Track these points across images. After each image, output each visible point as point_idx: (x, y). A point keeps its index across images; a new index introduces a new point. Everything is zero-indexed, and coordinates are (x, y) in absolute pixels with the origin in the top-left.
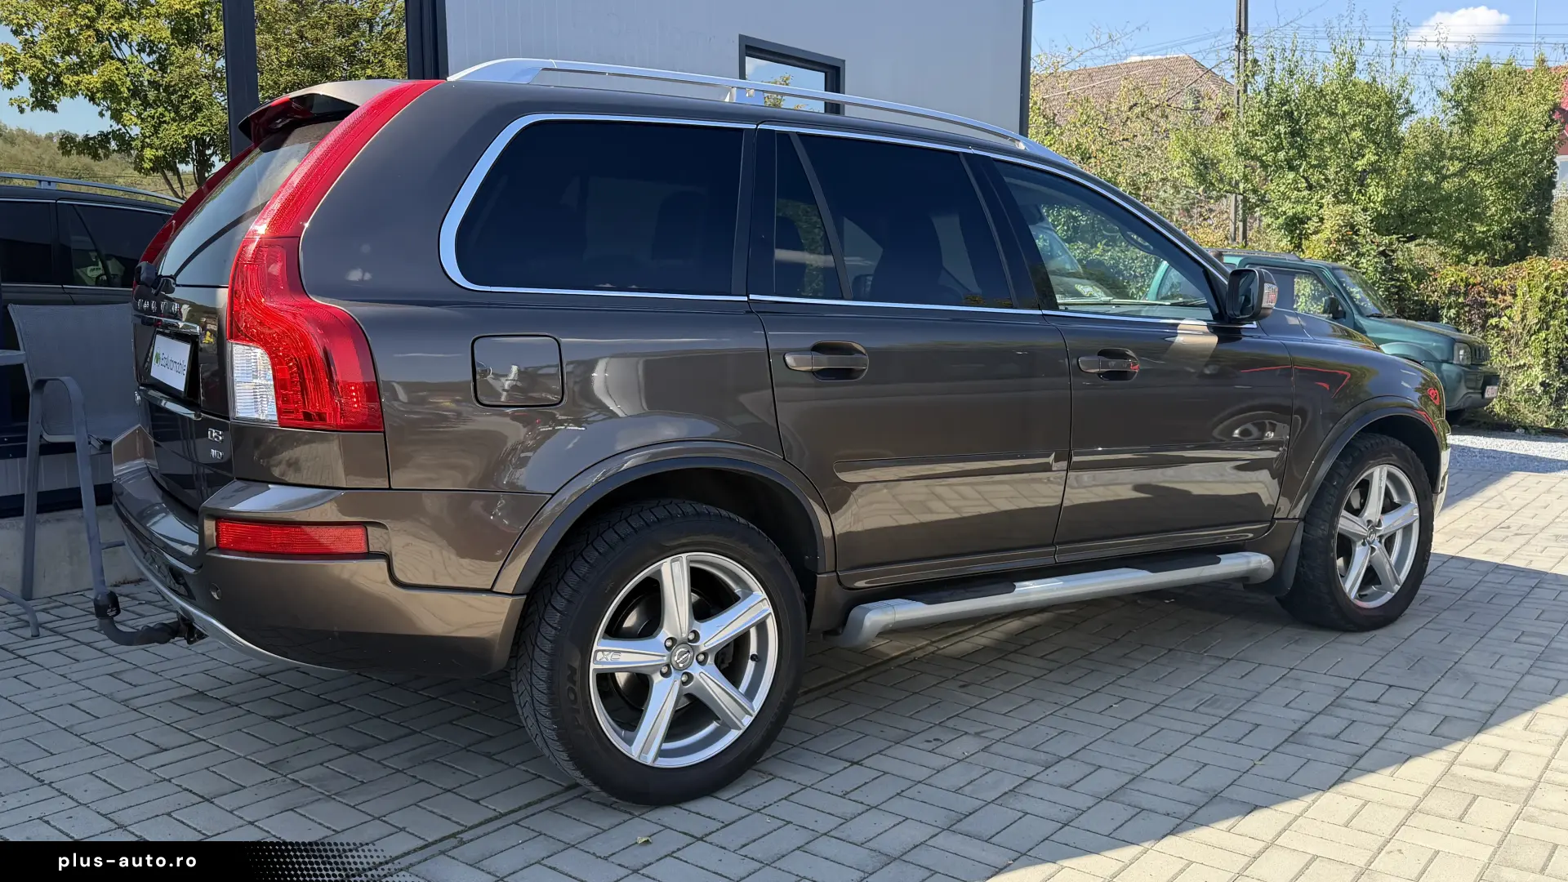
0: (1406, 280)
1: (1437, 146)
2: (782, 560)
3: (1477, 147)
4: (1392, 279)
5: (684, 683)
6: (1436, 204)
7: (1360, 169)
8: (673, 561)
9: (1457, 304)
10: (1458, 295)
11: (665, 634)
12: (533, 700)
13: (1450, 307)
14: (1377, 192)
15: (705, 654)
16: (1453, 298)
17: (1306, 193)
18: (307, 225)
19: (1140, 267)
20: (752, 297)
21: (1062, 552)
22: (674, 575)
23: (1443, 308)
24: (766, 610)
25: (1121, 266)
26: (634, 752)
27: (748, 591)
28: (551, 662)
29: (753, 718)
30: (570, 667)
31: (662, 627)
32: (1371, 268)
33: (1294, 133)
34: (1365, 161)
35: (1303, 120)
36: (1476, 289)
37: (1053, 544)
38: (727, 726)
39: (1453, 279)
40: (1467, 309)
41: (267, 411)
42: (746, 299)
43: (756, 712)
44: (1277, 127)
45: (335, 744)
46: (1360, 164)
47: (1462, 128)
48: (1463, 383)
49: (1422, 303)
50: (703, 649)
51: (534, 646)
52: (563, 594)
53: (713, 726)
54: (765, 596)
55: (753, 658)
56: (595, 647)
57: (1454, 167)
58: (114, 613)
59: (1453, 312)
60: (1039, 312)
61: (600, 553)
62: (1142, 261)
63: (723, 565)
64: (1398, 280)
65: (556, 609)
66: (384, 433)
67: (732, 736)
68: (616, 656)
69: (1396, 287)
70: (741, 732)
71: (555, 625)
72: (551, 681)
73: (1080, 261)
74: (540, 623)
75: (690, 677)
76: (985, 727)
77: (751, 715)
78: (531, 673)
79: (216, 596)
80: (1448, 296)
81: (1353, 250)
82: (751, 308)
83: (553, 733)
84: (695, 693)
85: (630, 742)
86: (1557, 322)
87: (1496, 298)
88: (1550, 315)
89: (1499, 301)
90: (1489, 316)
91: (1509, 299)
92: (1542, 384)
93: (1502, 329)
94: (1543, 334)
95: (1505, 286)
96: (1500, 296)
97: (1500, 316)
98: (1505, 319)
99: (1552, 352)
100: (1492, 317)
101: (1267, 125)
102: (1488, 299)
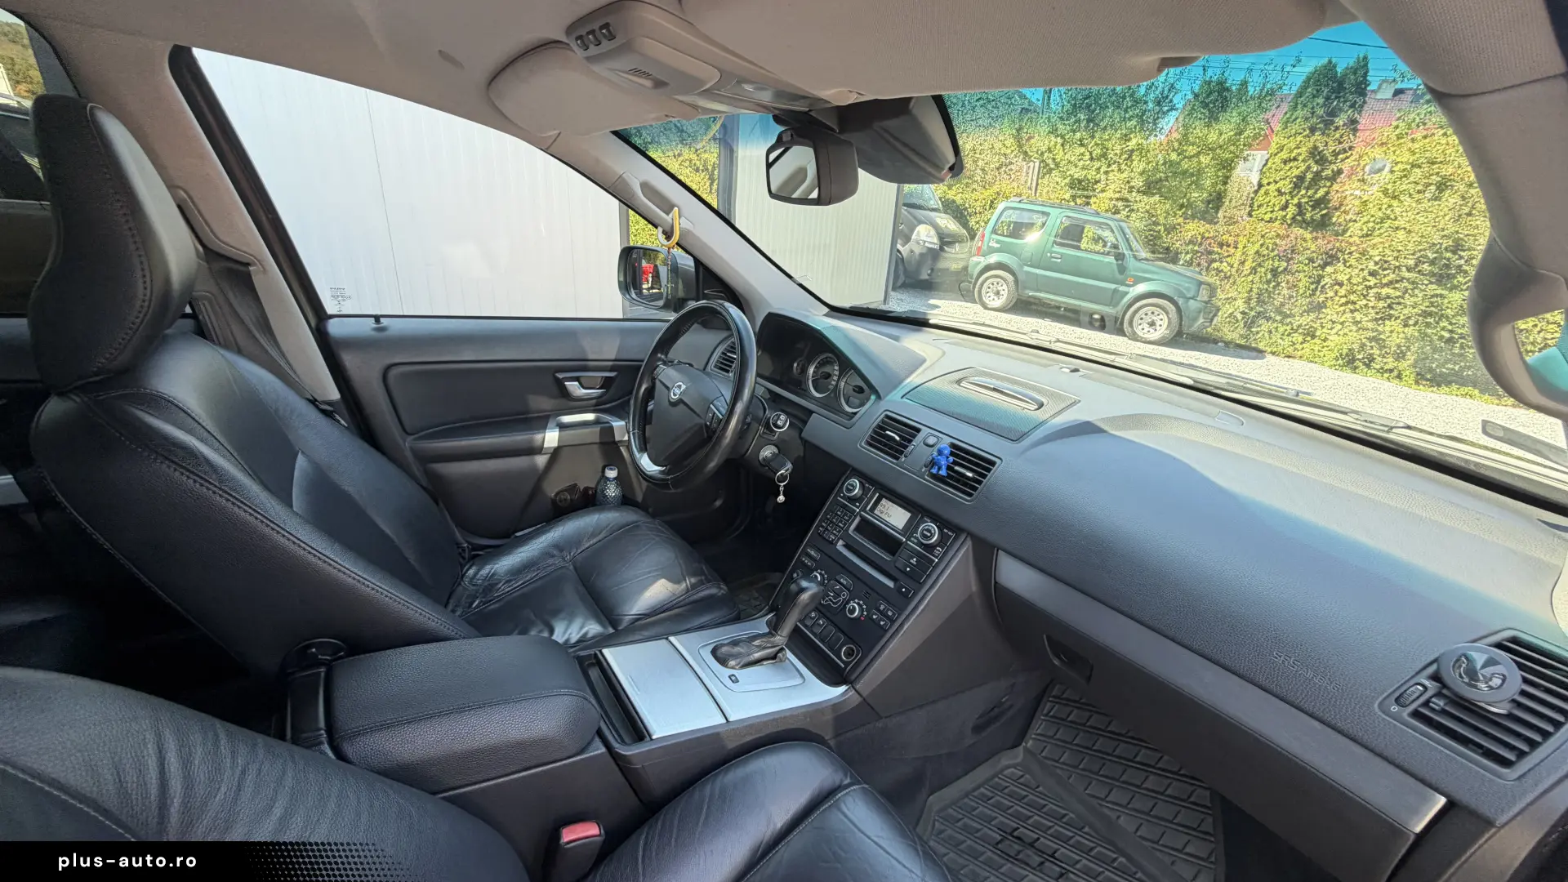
0: (1159, 231)
4: (1152, 230)
6: (1175, 175)
9: (1192, 250)
10: (1195, 245)
13: (1187, 253)
14: (1139, 165)
16: (1190, 247)
17: (1089, 162)
19: (980, 206)
23: (1182, 253)
25: (967, 205)
36: (1208, 242)
39: (1193, 233)
40: (1199, 255)
46: (1132, 144)
47: (1205, 123)
48: (1202, 314)
49: (1168, 249)
57: (1191, 150)
59: (1189, 256)
62: (981, 202)
64: (1154, 231)
73: (940, 199)
80: (1188, 245)
86: (1263, 270)
87: (1221, 249)
88: (1260, 265)
89: (1224, 251)
90: (1214, 261)
91: (1232, 250)
92: (1243, 313)
93: (1222, 271)
94: (1250, 278)
95: (1231, 240)
96: (1225, 247)
97: (1221, 262)
98: (1225, 264)
99: (1255, 290)
100: (1216, 261)
101: (1072, 113)
102: (1216, 249)
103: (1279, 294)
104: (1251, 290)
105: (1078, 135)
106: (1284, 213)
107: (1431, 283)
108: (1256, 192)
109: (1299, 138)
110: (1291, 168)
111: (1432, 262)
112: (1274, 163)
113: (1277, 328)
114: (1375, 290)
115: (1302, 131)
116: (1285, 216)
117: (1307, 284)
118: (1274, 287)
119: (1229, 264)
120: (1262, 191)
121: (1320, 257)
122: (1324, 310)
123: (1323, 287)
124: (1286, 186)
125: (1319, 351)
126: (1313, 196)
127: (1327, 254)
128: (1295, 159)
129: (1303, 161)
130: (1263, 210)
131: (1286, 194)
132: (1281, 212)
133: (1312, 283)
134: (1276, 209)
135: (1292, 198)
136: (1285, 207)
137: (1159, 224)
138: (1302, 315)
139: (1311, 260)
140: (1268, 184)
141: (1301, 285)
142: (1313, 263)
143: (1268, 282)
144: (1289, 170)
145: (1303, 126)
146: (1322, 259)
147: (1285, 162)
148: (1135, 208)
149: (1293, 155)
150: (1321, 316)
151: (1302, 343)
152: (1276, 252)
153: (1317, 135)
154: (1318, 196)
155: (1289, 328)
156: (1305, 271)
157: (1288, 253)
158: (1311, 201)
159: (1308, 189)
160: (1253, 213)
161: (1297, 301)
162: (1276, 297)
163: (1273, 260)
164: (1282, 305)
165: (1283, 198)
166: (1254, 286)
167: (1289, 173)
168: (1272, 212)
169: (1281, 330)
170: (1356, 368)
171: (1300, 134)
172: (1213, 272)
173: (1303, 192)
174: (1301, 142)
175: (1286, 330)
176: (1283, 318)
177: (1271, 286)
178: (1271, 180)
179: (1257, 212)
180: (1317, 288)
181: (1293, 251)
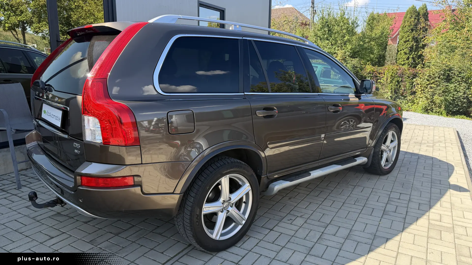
0: (358, 70)
1: (364, 35)
2: (254, 174)
3: (373, 35)
4: (355, 70)
5: (227, 213)
6: (363, 49)
7: (345, 40)
8: (225, 178)
10: (371, 74)
11: (221, 200)
12: (184, 225)
13: (369, 77)
14: (349, 47)
15: (233, 204)
16: (369, 75)
17: (331, 46)
18: (109, 74)
20: (245, 93)
21: (320, 162)
22: (225, 182)
24: (249, 189)
26: (214, 236)
27: (244, 183)
28: (191, 214)
29: (245, 221)
30: (197, 215)
31: (221, 198)
32: (350, 67)
33: (329, 31)
34: (346, 38)
35: (331, 27)
36: (375, 72)
37: (318, 160)
38: (238, 224)
39: (370, 70)
40: (373, 78)
41: (99, 139)
42: (243, 94)
43: (246, 219)
44: (325, 29)
45: (109, 232)
46: (345, 39)
47: (370, 31)
49: (362, 76)
50: (232, 203)
51: (184, 208)
52: (194, 191)
53: (233, 224)
54: (249, 184)
55: (244, 202)
56: (203, 207)
57: (367, 40)
58: (35, 199)
60: (317, 94)
61: (204, 177)
63: (238, 177)
64: (356, 70)
65: (192, 197)
66: (140, 145)
67: (240, 227)
68: (209, 209)
69: (356, 72)
70: (242, 226)
71: (192, 202)
72: (191, 220)
74: (186, 200)
75: (228, 211)
76: (302, 214)
77: (245, 220)
78: (183, 216)
79: (81, 201)
80: (368, 74)
81: (345, 62)
82: (245, 97)
83: (191, 235)
84: (229, 216)
85: (212, 234)
86: (394, 81)
87: (380, 75)
88: (393, 80)
89: (381, 76)
90: (378, 79)
91: (383, 75)
92: (390, 97)
93: (381, 83)
94: (391, 84)
95: (382, 72)
96: (381, 74)
97: (381, 80)
98: (382, 80)
99: (393, 89)
100: (379, 80)
101: (322, 28)
102: (378, 75)
103: (401, 89)
104: (392, 89)
105: (326, 36)
106: (408, 61)
107: (445, 82)
108: (397, 53)
109: (408, 33)
110: (407, 44)
111: (444, 75)
112: (401, 43)
113: (403, 101)
114: (429, 86)
115: (409, 31)
116: (409, 62)
117: (409, 85)
118: (399, 87)
119: (383, 80)
120: (399, 53)
121: (411, 76)
122: (416, 94)
123: (414, 86)
124: (407, 51)
125: (417, 108)
126: (417, 54)
127: (413, 74)
128: (408, 41)
129: (411, 41)
130: (401, 60)
131: (408, 54)
132: (407, 61)
133: (411, 85)
134: (405, 60)
135: (410, 55)
136: (408, 59)
137: (358, 68)
138: (409, 96)
139: (409, 77)
140: (401, 50)
141: (407, 85)
142: (410, 78)
143: (397, 85)
144: (407, 45)
145: (409, 29)
146: (412, 76)
147: (405, 42)
148: (348, 62)
149: (407, 39)
150: (416, 96)
151: (412, 106)
152: (397, 75)
153: (414, 32)
154: (419, 54)
155: (407, 101)
156: (407, 81)
157: (401, 75)
158: (417, 56)
159: (415, 52)
160: (397, 62)
161: (407, 91)
162: (400, 90)
163: (397, 78)
164: (403, 93)
165: (407, 55)
166: (393, 87)
167: (407, 46)
168: (404, 61)
169: (404, 102)
170: (429, 112)
171: (408, 31)
172: (379, 83)
173: (413, 53)
174: (409, 34)
175: (406, 102)
176: (404, 98)
177: (398, 87)
178: (401, 49)
179: (399, 61)
180: (412, 86)
181: (403, 74)
